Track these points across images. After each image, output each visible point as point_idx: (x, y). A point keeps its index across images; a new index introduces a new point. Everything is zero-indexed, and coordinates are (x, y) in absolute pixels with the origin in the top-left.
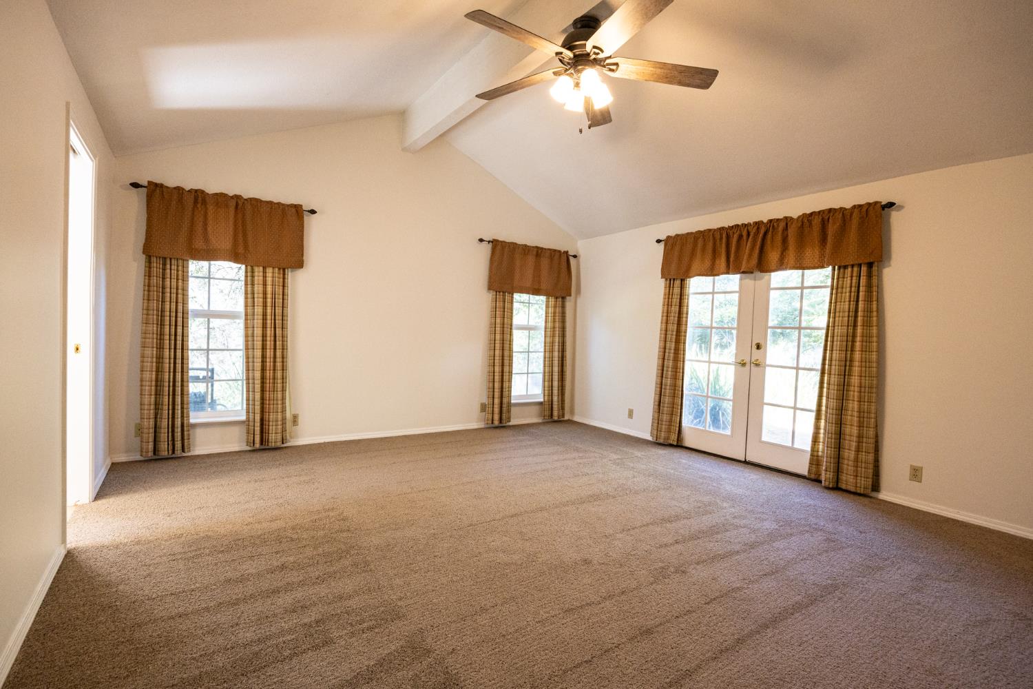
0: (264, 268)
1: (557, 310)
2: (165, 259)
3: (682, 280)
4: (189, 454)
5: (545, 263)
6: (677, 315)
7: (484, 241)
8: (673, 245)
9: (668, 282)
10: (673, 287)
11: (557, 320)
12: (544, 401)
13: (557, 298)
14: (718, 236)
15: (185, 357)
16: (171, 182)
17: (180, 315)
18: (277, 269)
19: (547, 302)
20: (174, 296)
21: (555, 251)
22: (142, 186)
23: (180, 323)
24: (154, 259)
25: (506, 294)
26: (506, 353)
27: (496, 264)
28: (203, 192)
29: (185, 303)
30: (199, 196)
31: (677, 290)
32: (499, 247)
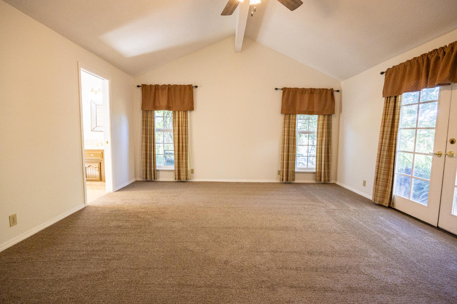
0: (179, 112)
1: (325, 122)
2: (147, 111)
3: (396, 97)
4: (156, 180)
5: (316, 97)
6: (391, 121)
7: (278, 89)
8: (390, 74)
9: (386, 99)
10: (389, 103)
11: (325, 128)
12: (316, 172)
13: (325, 115)
14: (421, 61)
15: (154, 146)
16: (149, 83)
17: (152, 131)
18: (183, 112)
19: (319, 118)
20: (150, 124)
21: (323, 89)
22: (140, 86)
23: (152, 134)
24: (144, 112)
25: (291, 115)
26: (291, 146)
27: (285, 100)
28: (158, 85)
29: (154, 127)
30: (157, 87)
31: (392, 104)
32: (287, 91)
